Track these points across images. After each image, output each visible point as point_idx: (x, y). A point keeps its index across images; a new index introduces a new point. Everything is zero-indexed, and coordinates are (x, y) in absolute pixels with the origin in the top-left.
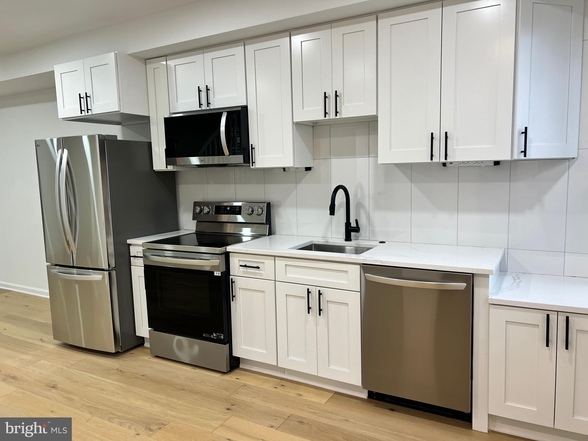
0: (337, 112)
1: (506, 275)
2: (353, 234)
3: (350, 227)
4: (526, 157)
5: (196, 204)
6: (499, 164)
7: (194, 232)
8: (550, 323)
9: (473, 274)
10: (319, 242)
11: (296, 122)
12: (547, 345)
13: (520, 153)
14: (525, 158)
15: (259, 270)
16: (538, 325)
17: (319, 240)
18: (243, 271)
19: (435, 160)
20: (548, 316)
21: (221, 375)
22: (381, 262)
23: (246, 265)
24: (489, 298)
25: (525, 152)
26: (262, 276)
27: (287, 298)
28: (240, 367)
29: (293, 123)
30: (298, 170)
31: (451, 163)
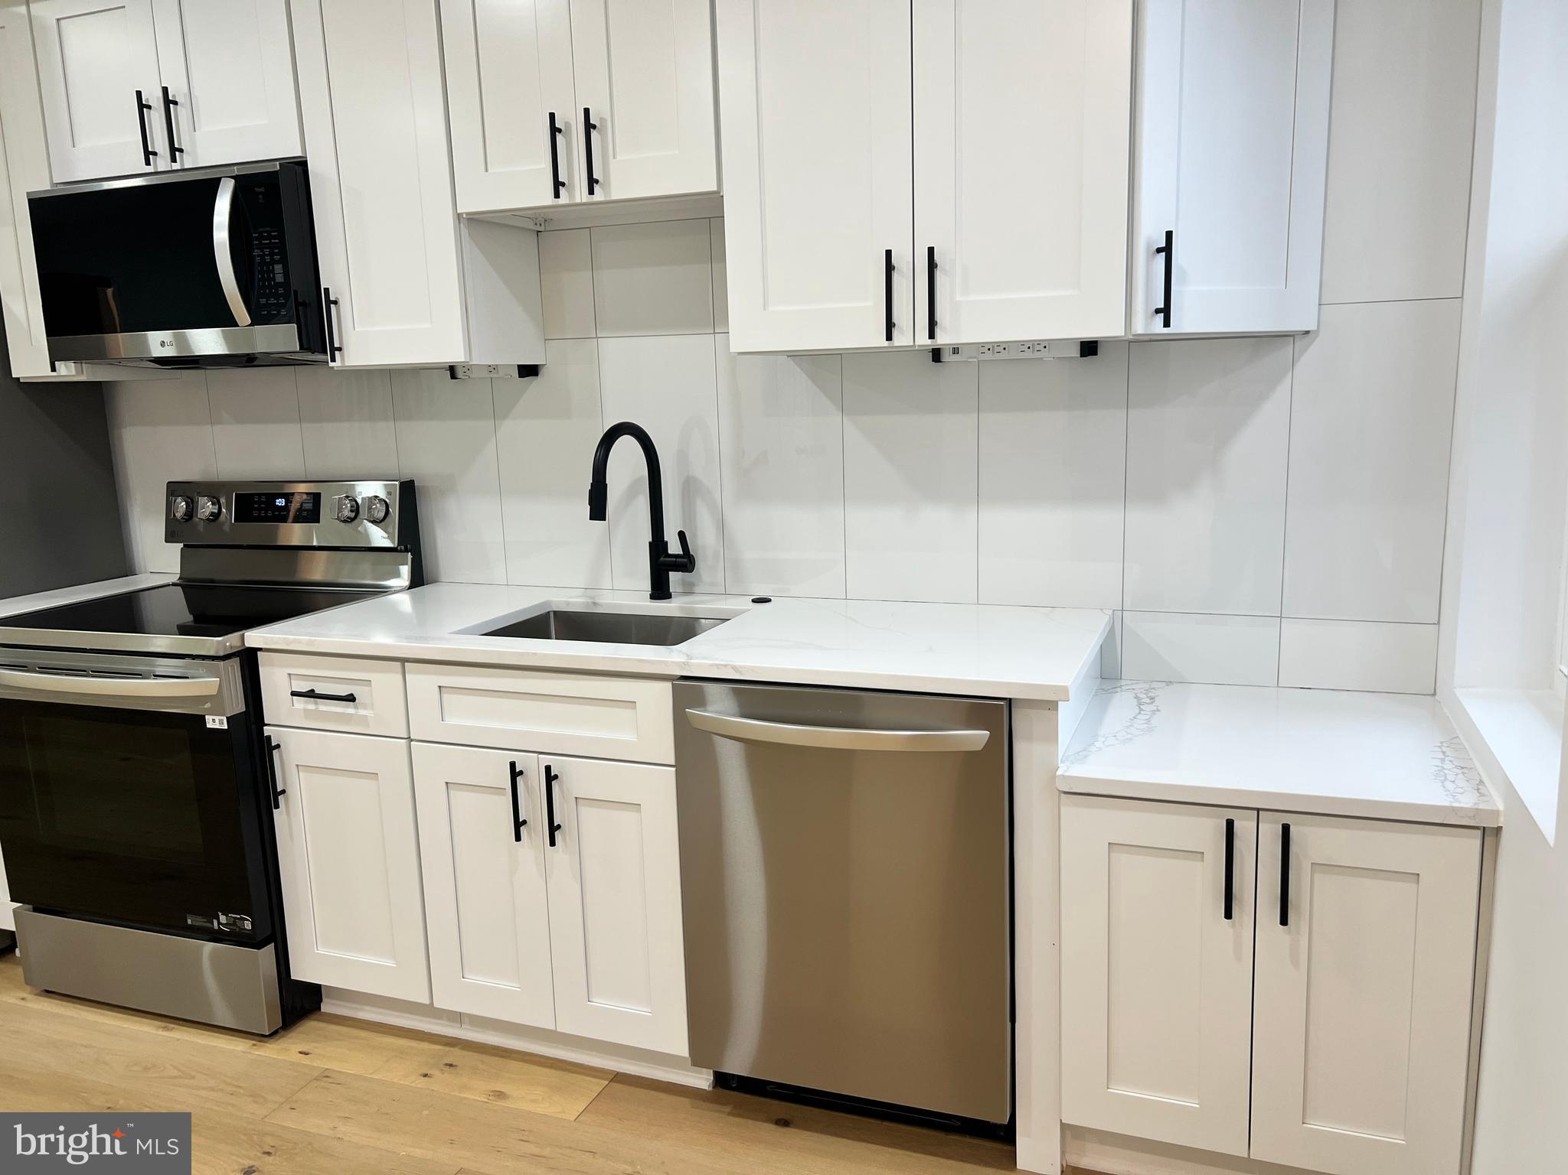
0: (592, 182)
1: (1119, 689)
2: (674, 577)
3: (665, 557)
4: (1169, 326)
5: (175, 489)
6: (1096, 354)
7: (175, 579)
8: (1237, 844)
9: (1010, 699)
10: (568, 604)
11: (467, 214)
12: (1228, 915)
13: (1153, 316)
14: (1166, 330)
15: (356, 707)
16: (1203, 853)
17: (571, 599)
18: (305, 710)
19: (901, 339)
20: (1230, 824)
21: (254, 1045)
22: (734, 668)
23: (313, 691)
24: (1059, 773)
25: (1166, 311)
26: (368, 726)
27: (452, 792)
28: (322, 1010)
29: (456, 216)
30: (496, 376)
31: (956, 351)
